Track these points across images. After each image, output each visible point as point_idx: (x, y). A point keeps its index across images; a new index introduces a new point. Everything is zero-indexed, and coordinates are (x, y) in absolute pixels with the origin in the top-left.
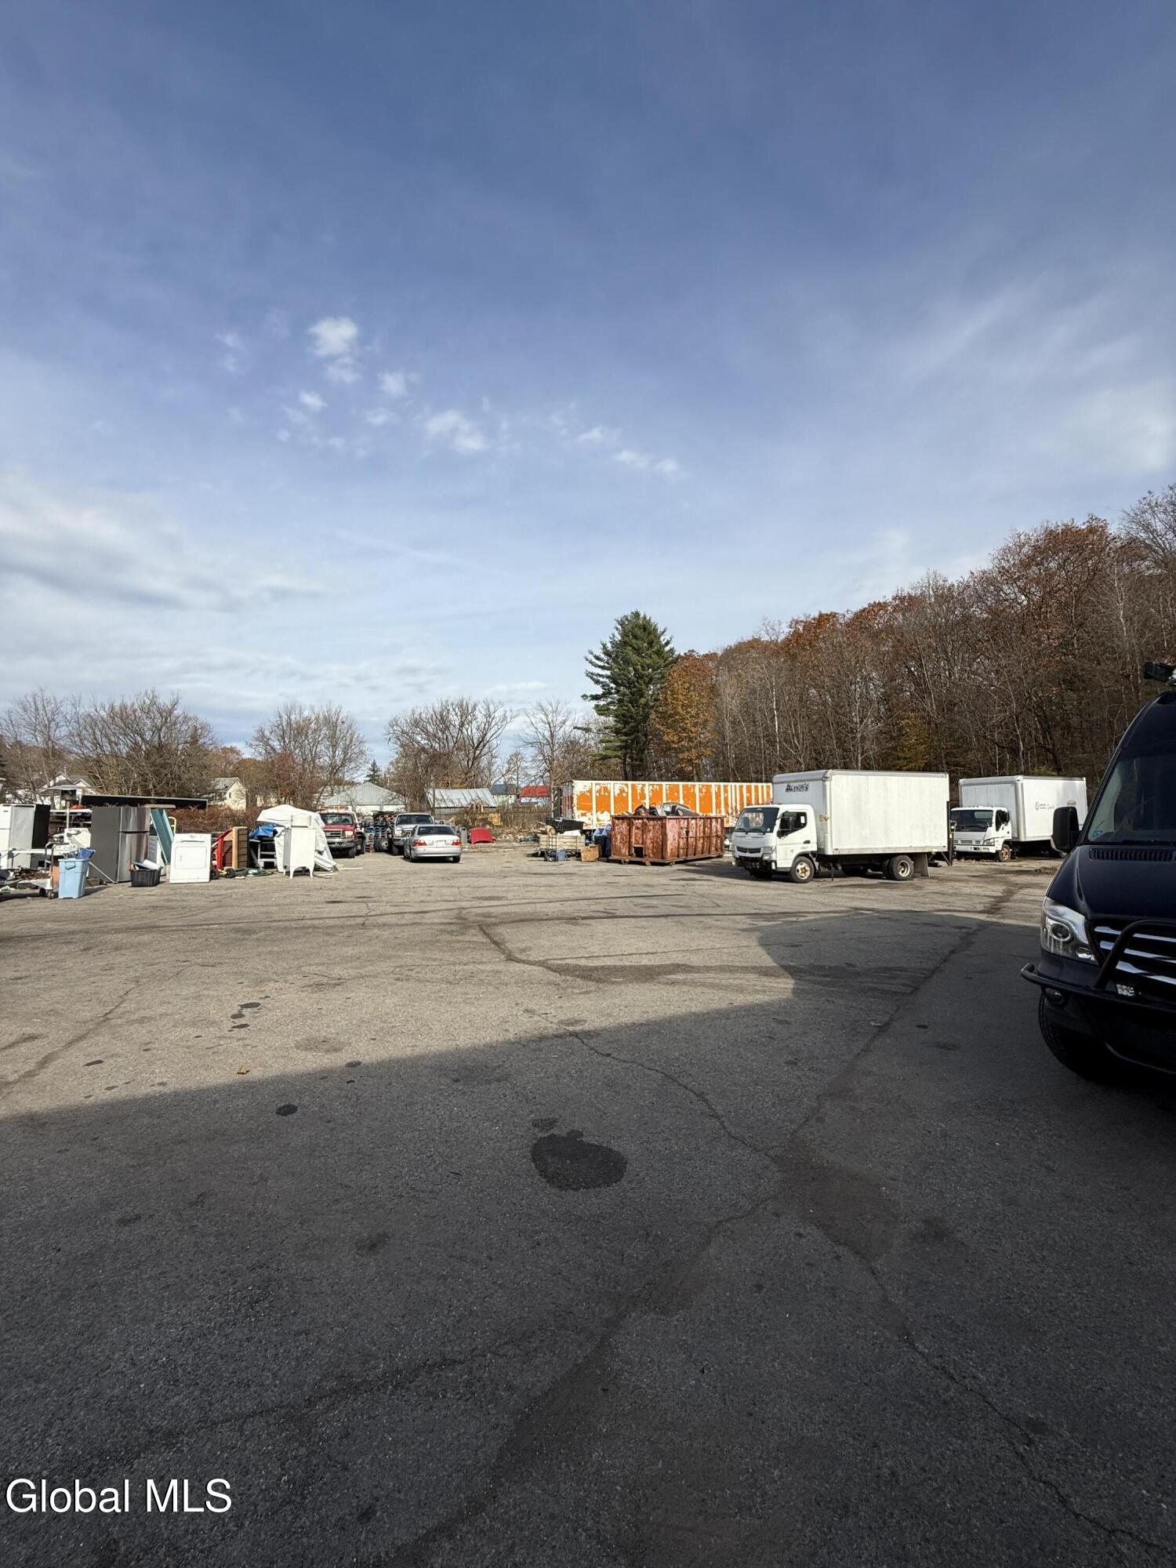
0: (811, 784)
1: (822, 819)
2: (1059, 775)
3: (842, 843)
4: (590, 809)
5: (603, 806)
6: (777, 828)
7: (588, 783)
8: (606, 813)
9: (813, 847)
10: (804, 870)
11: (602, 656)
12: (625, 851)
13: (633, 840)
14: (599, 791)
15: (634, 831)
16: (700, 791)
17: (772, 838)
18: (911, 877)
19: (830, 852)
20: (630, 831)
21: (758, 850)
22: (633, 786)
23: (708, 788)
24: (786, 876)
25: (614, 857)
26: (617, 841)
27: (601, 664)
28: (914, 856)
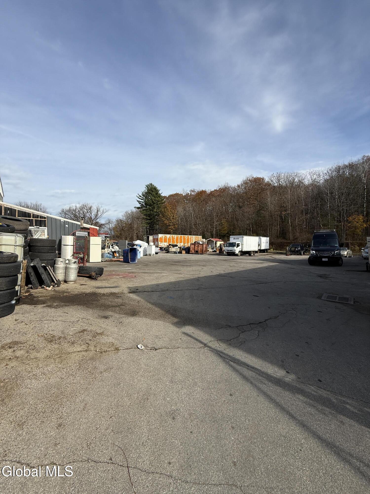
0: (240, 238)
1: (242, 245)
2: (257, 236)
3: (245, 249)
4: (162, 242)
5: (165, 241)
6: (236, 246)
7: (162, 235)
8: (166, 243)
9: (241, 250)
10: (239, 254)
11: (142, 196)
12: (193, 251)
13: (195, 249)
14: (164, 237)
15: (196, 247)
16: (187, 238)
17: (235, 248)
18: (253, 255)
19: (243, 251)
20: (195, 247)
21: (232, 250)
22: (172, 236)
23: (188, 237)
24: (237, 255)
25: (190, 253)
26: (191, 249)
27: (141, 198)
28: (253, 251)
